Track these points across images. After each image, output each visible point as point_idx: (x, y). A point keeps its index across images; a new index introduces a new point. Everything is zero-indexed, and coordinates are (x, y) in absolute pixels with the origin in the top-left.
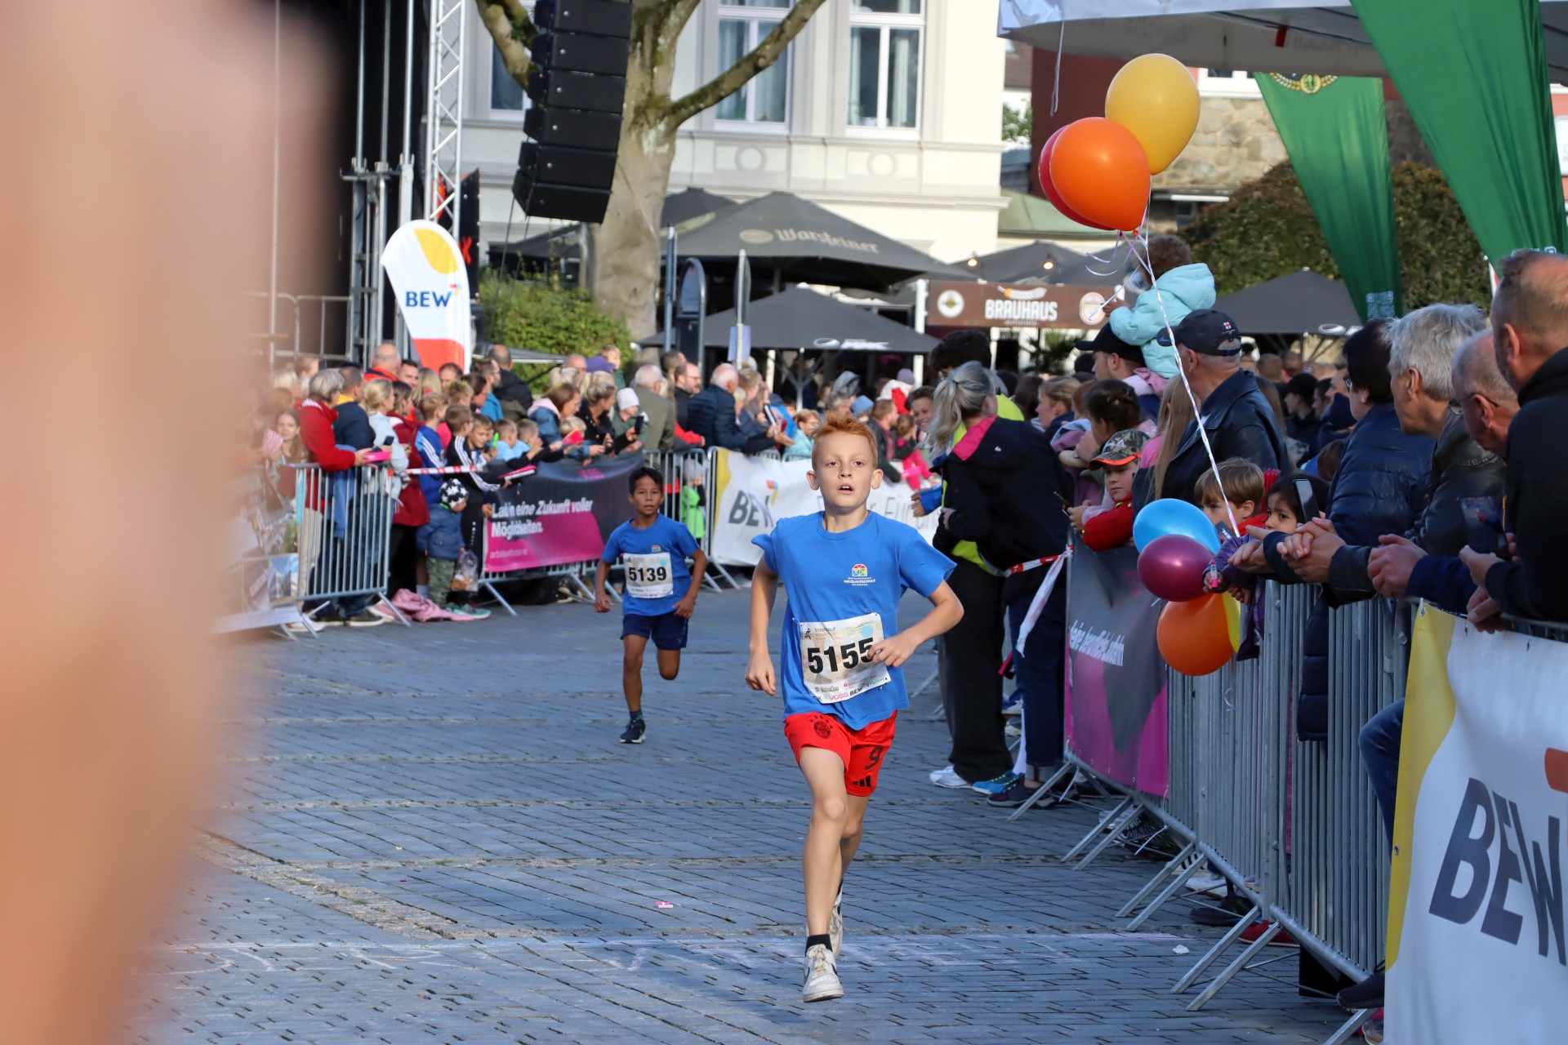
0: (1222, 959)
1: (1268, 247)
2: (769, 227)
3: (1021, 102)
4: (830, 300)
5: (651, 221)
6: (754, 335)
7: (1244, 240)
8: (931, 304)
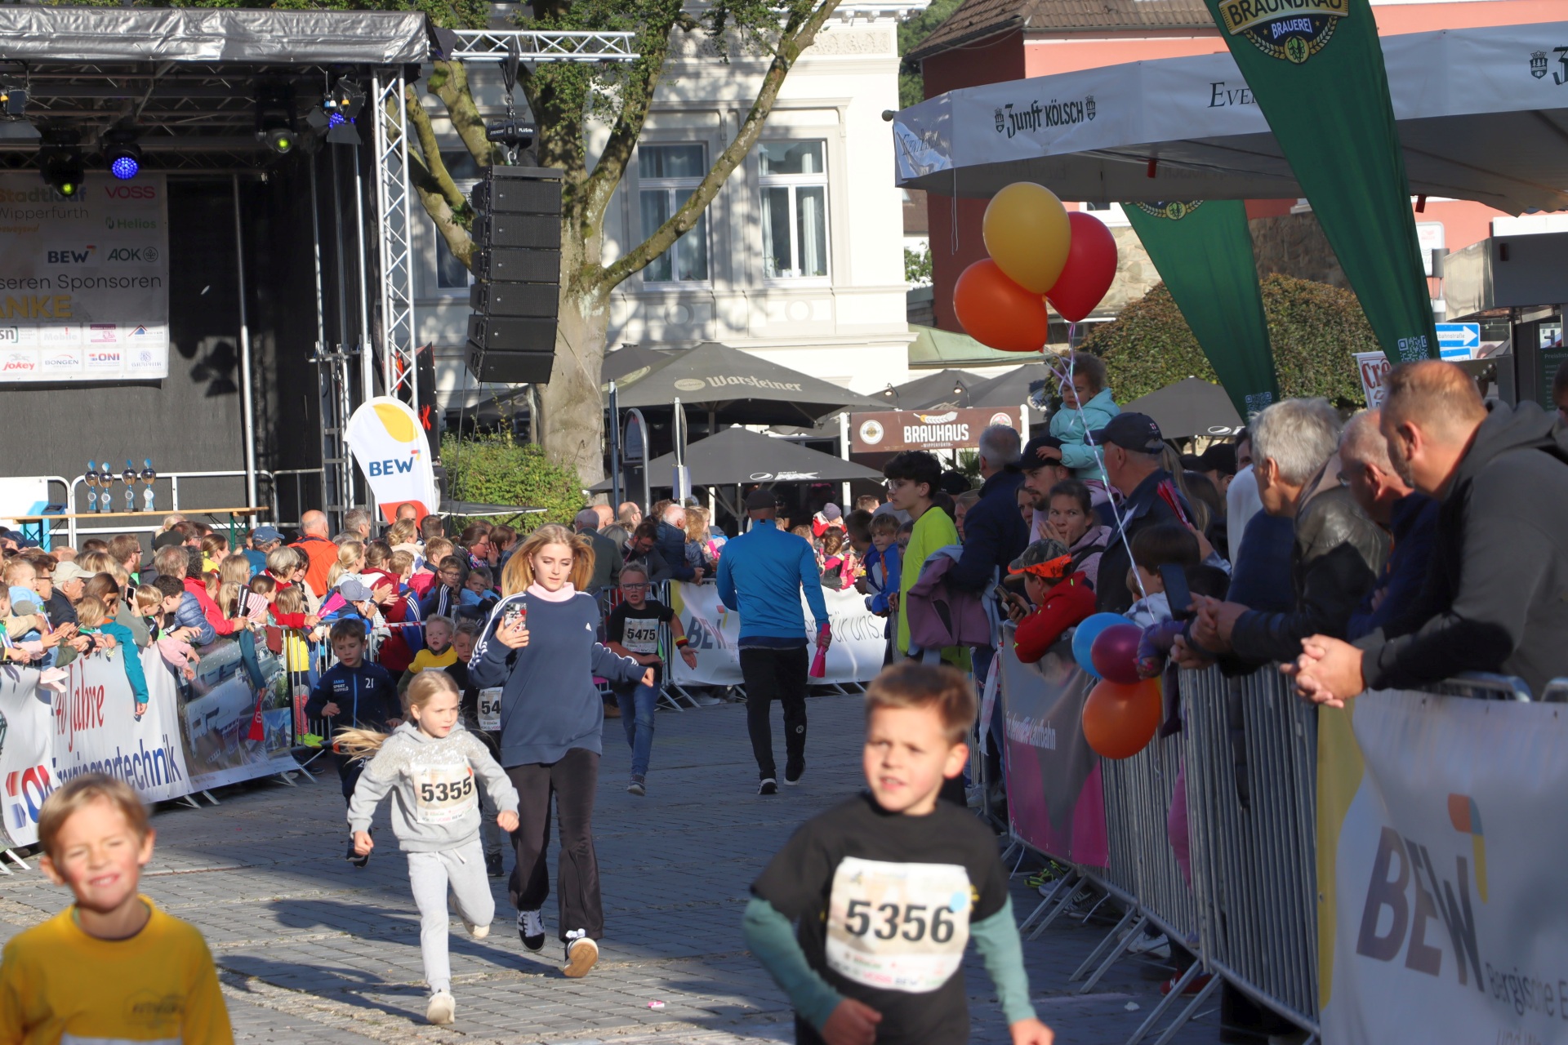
0: (1169, 1014)
1: (1155, 360)
3: (920, 245)
4: (760, 437)
5: (592, 377)
6: (691, 475)
7: (1133, 354)
8: (853, 434)
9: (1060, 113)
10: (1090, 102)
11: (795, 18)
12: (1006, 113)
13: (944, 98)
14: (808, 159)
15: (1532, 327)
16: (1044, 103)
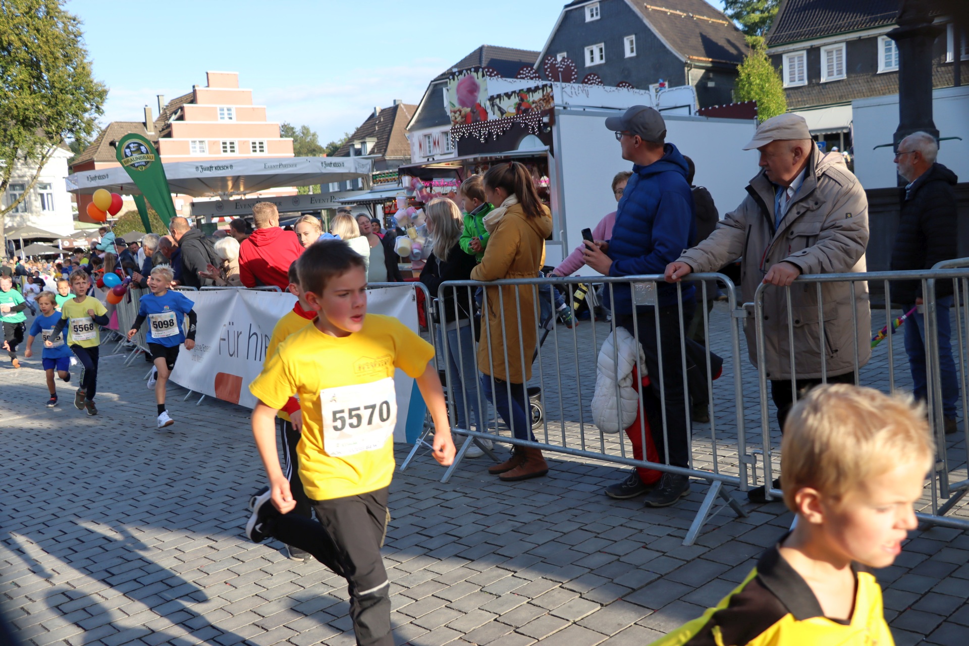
0: (132, 357)
1: (126, 227)
2: (27, 233)
3: (75, 205)
4: (42, 246)
6: (25, 253)
7: (122, 226)
8: (62, 244)
9: (100, 177)
10: (108, 175)
11: (43, 158)
12: (89, 177)
13: (76, 174)
14: (48, 187)
15: (200, 220)
16: (97, 175)
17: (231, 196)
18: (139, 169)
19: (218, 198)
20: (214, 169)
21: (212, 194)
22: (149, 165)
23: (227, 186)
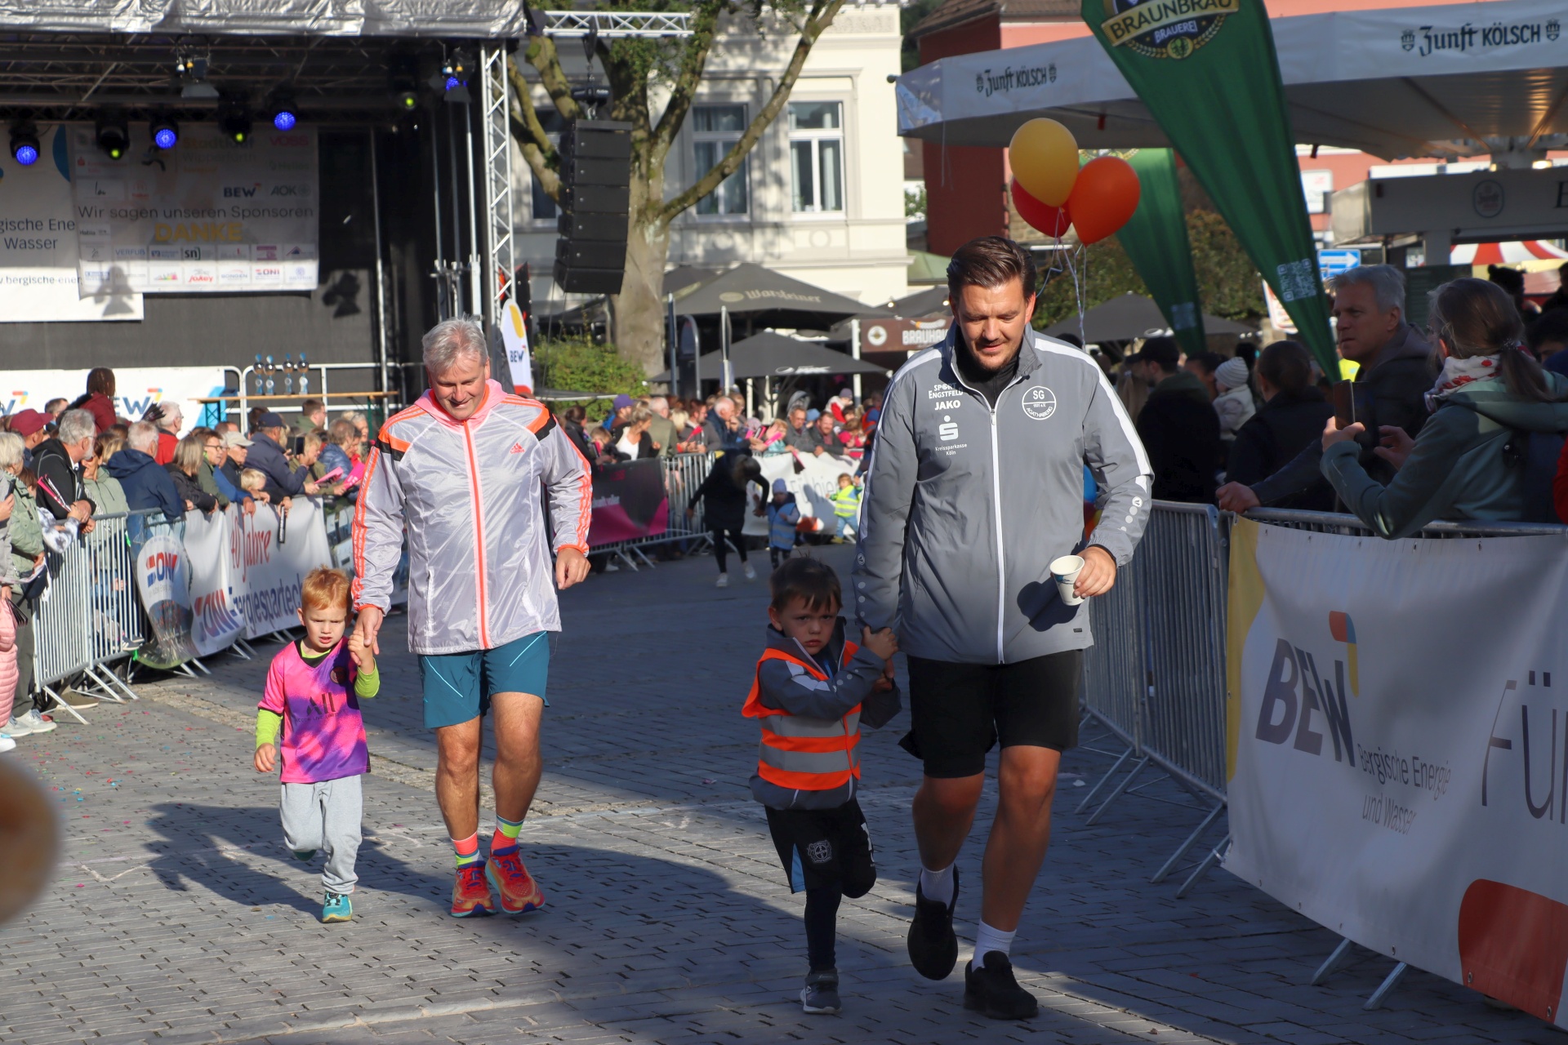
0: (1108, 787)
2: (740, 291)
3: (917, 187)
4: (788, 339)
5: (654, 291)
6: (734, 369)
8: (863, 337)
9: (1027, 77)
10: (1052, 68)
11: (818, 4)
12: (985, 77)
13: (936, 65)
14: (828, 118)
15: (1402, 252)
16: (1015, 69)
17: (1542, 155)
18: (1170, 50)
19: (1484, 164)
20: (1478, 38)
21: (1459, 147)
22: (1212, 31)
23: (1526, 111)
